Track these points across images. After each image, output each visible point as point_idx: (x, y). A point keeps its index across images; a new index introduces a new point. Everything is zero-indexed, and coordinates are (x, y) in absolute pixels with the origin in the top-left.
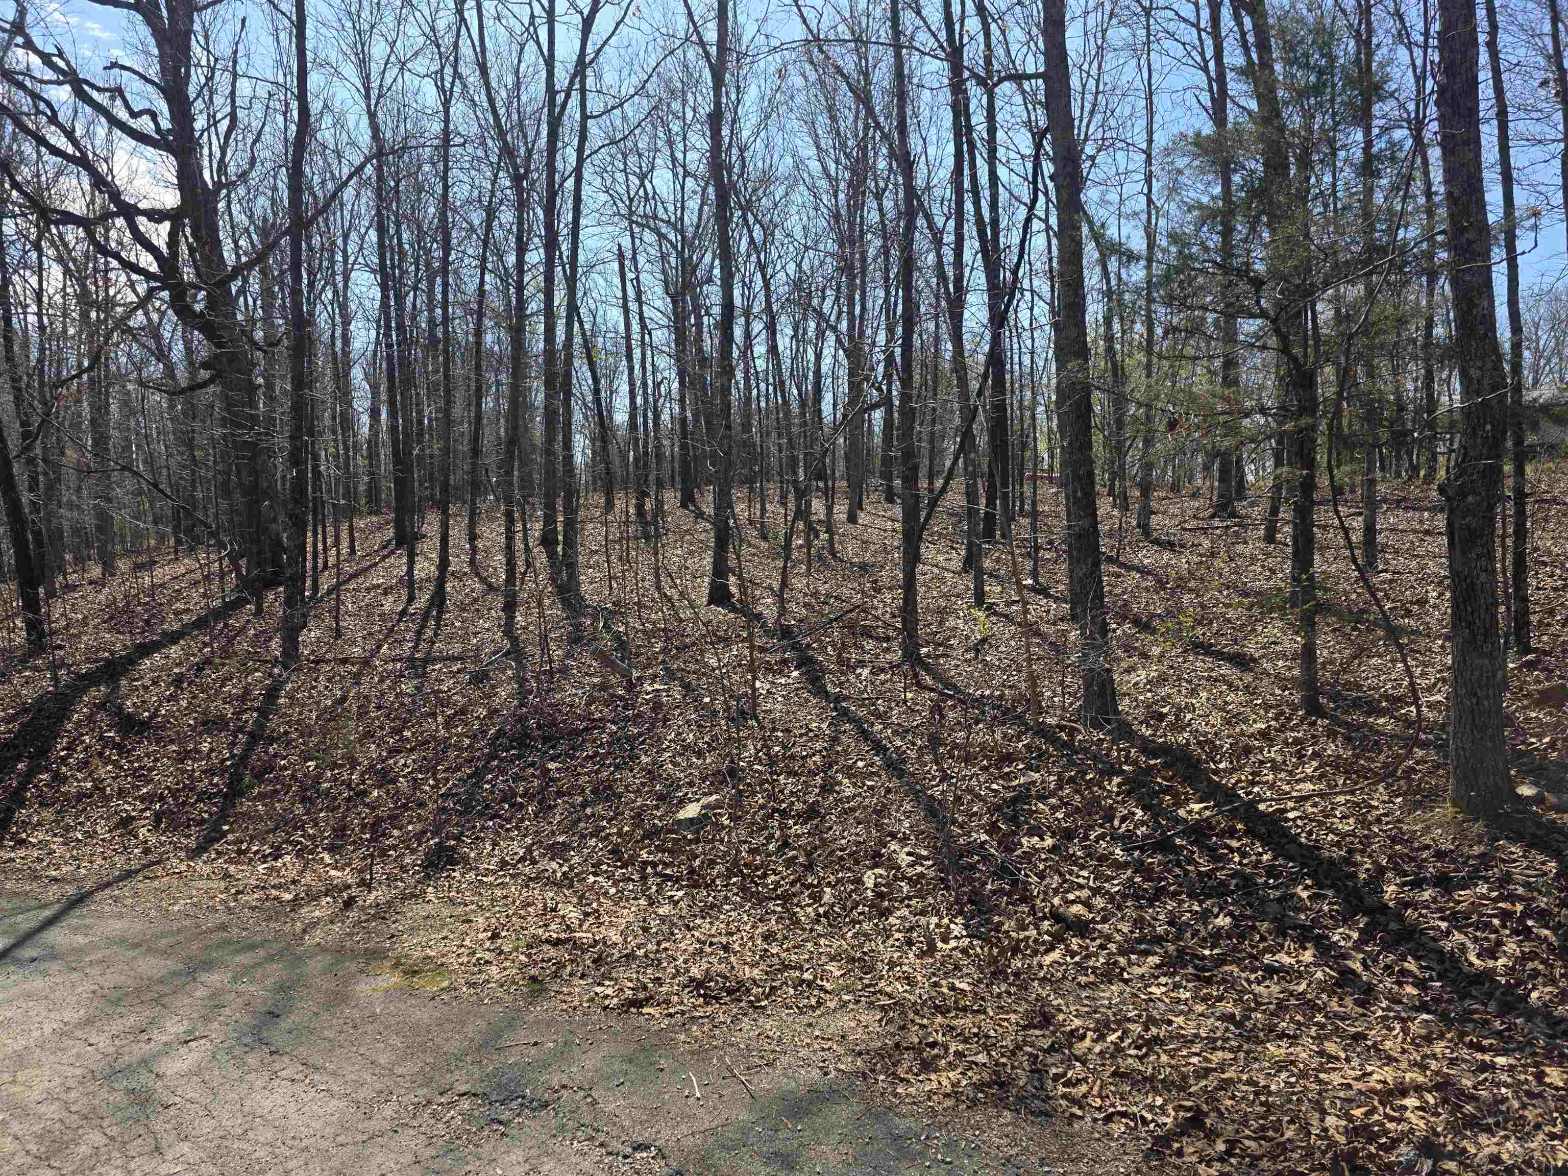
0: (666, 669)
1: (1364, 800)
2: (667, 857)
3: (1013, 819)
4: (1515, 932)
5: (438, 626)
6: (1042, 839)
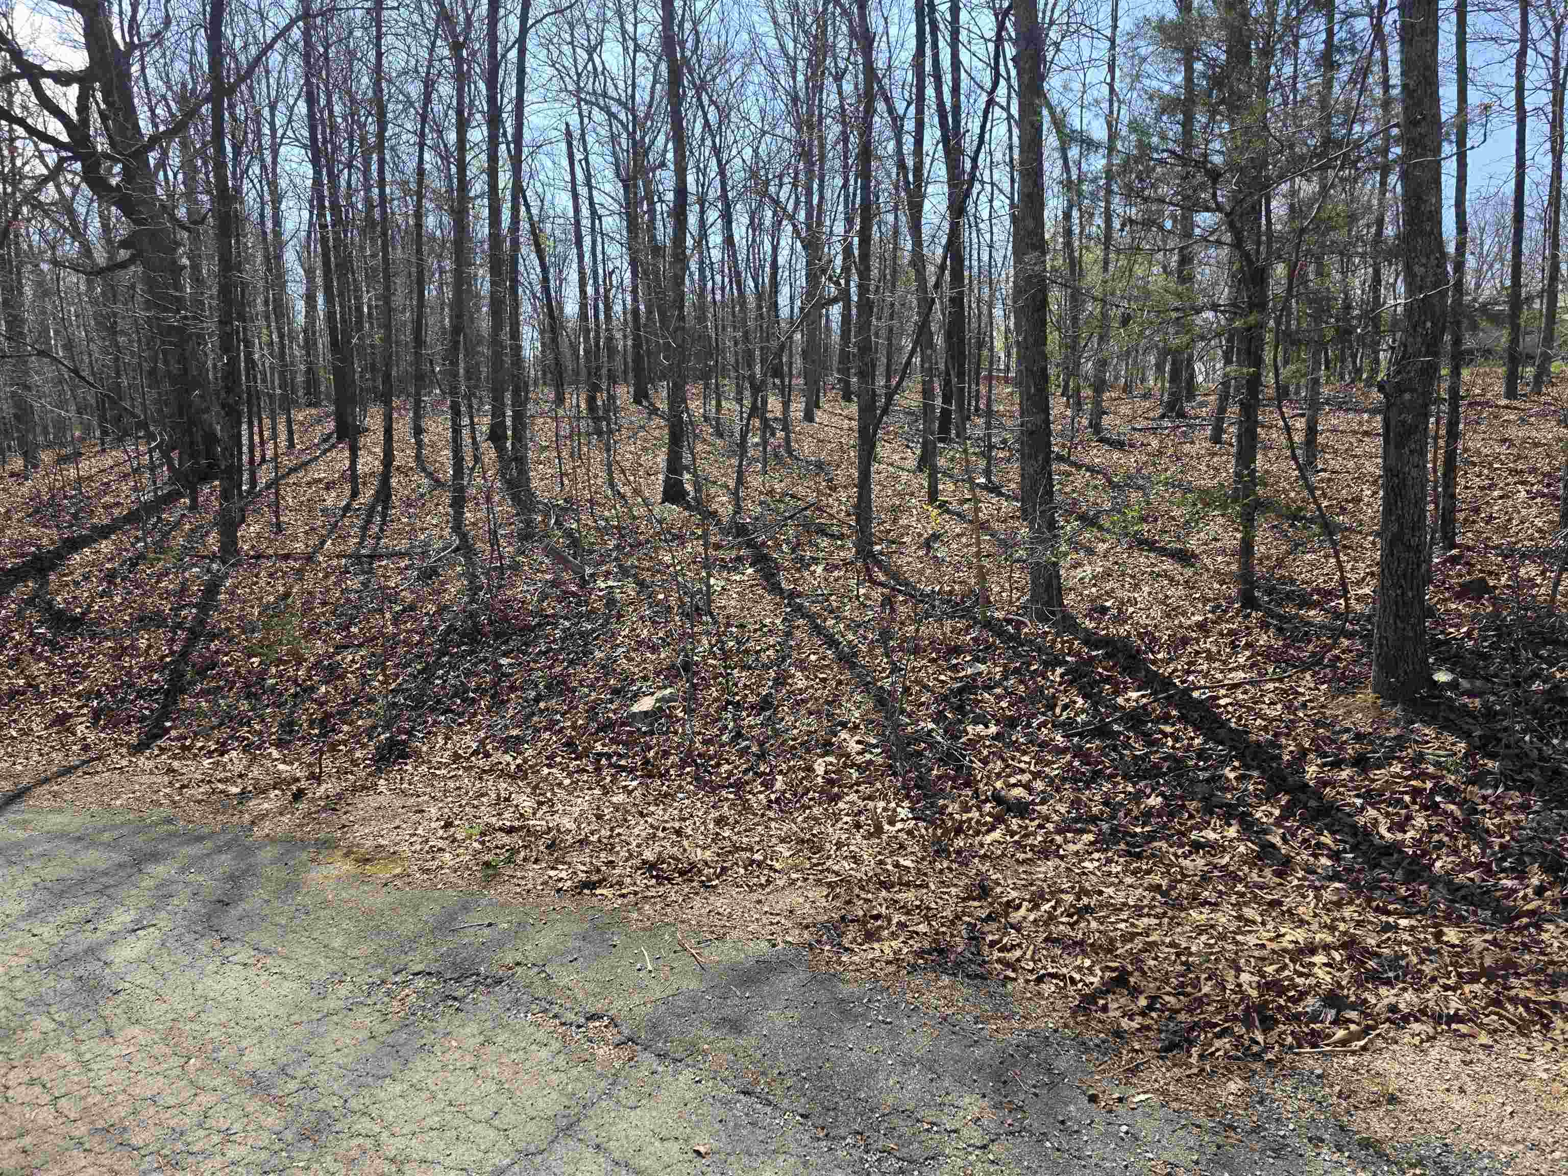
0: (620, 566)
1: (1291, 688)
2: (621, 749)
3: (960, 709)
4: (1425, 807)
5: (384, 522)
6: (987, 727)
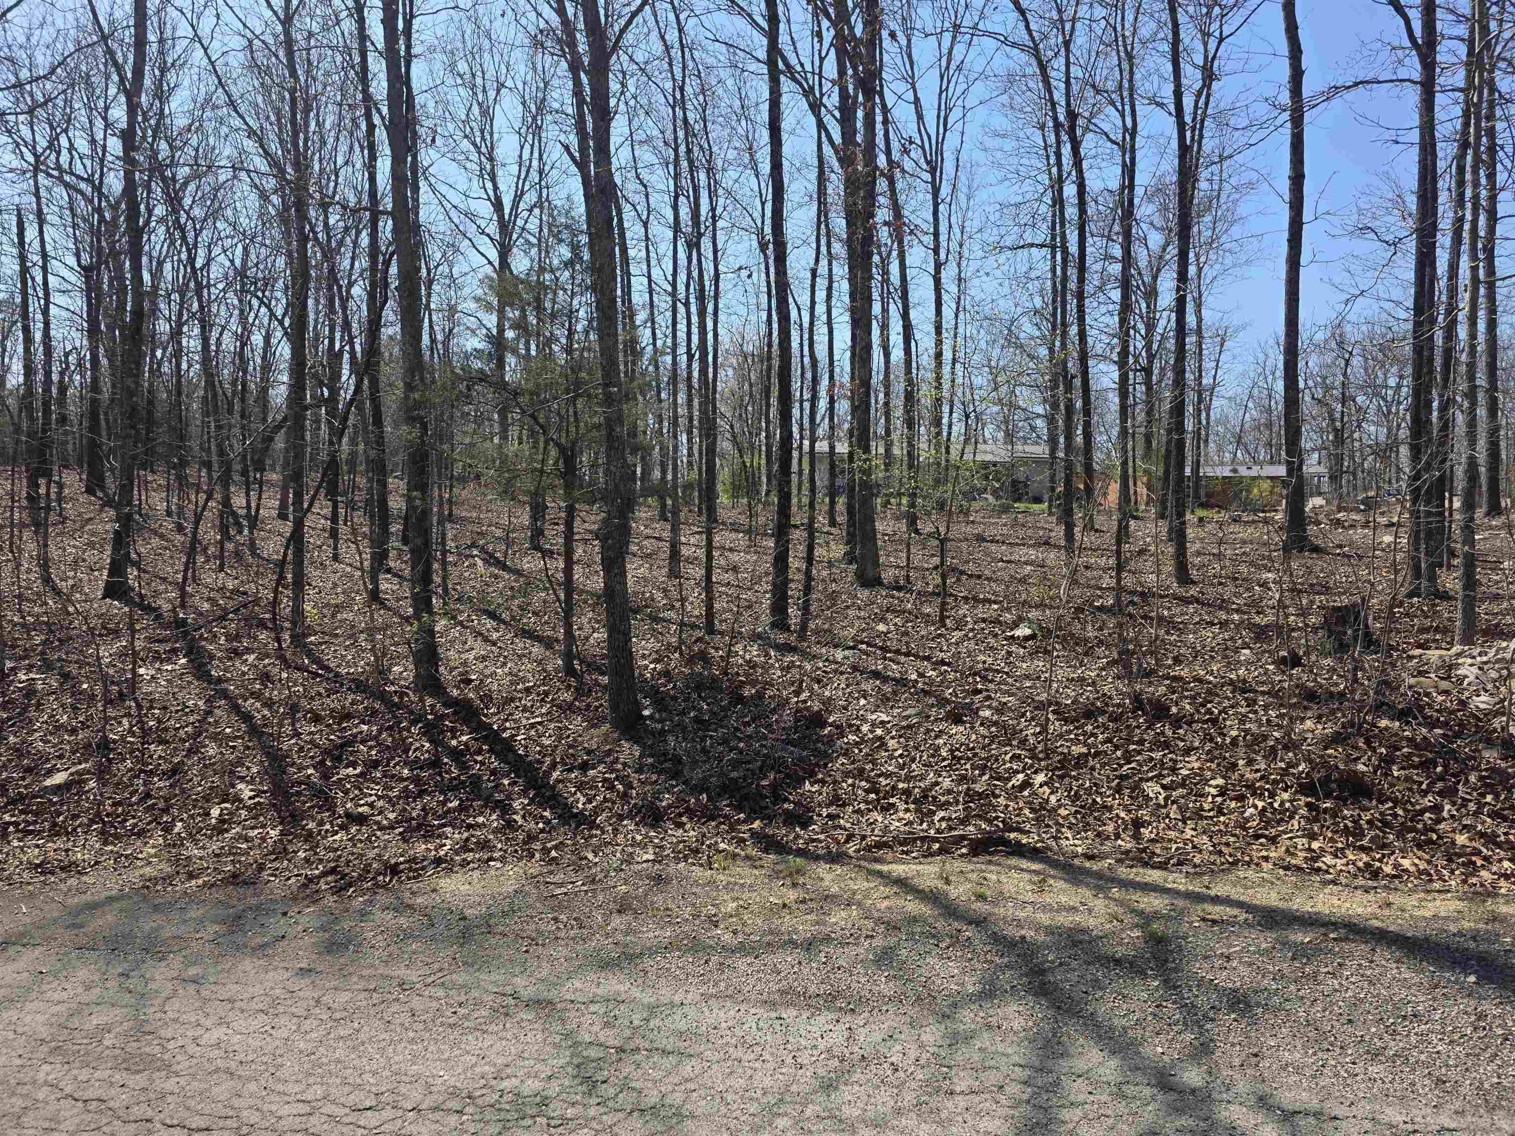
0: (44, 660)
2: (30, 818)
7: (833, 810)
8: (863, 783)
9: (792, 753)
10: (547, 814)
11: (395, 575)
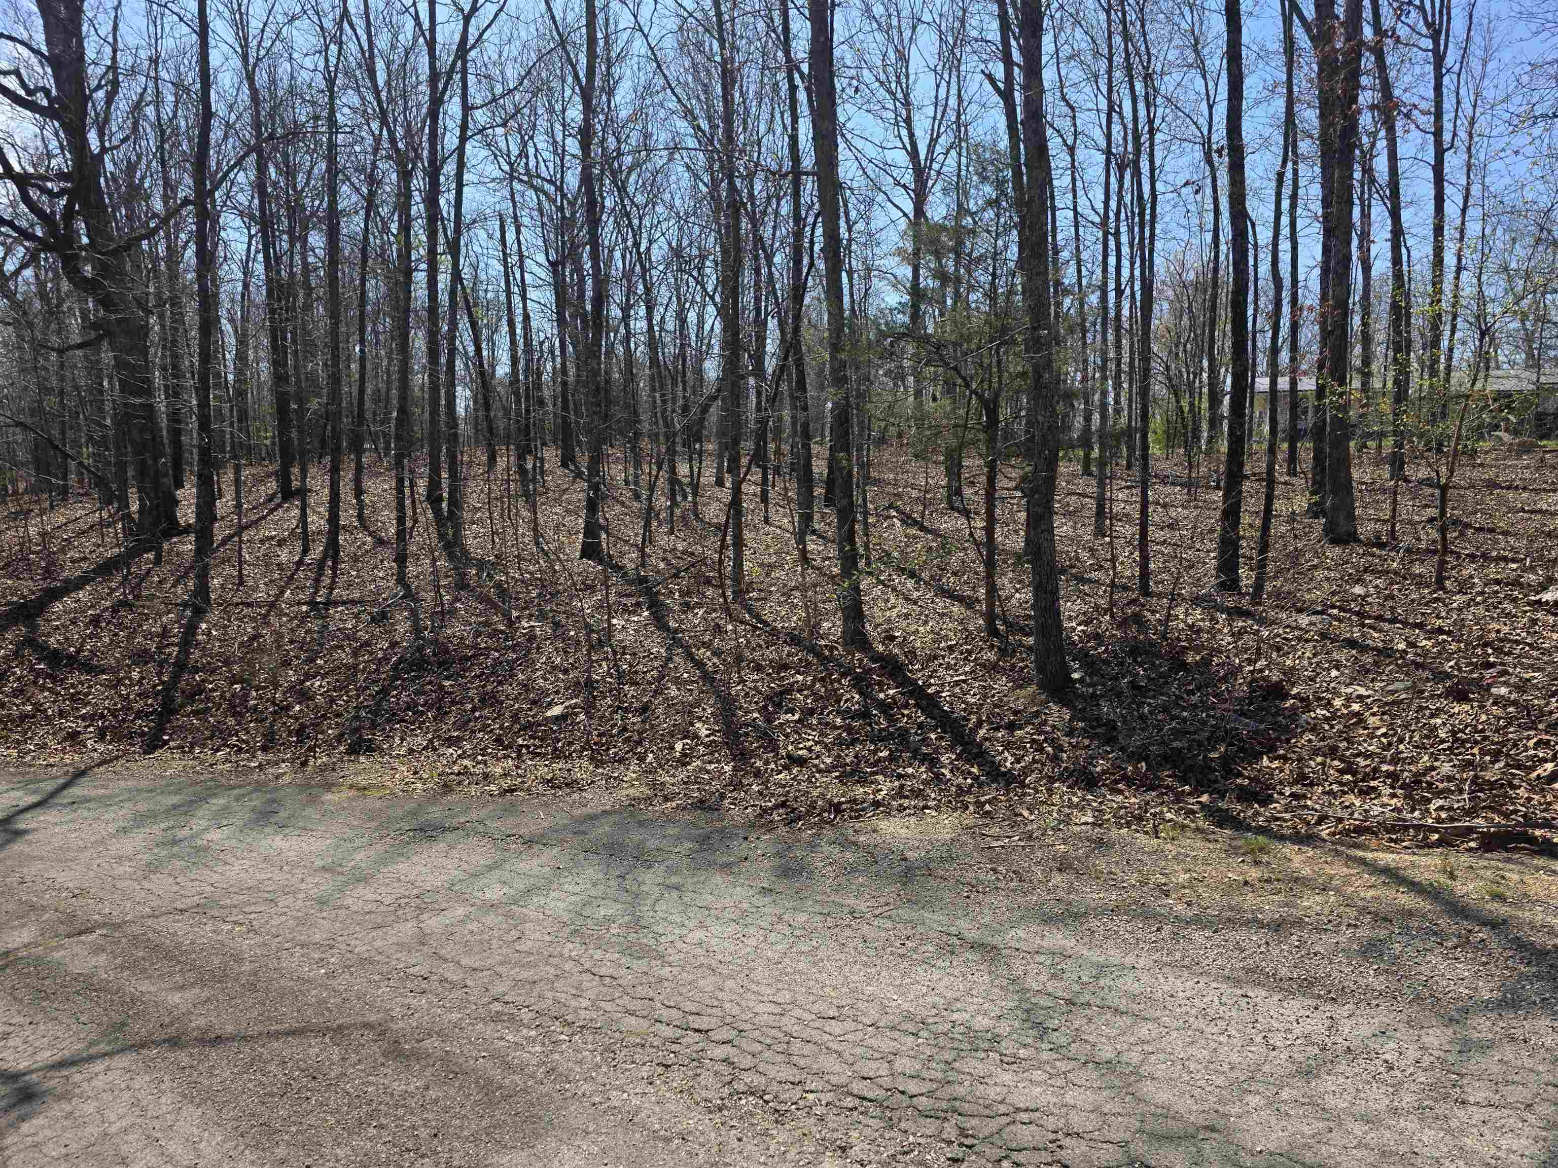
0: (541, 610)
2: (537, 742)
5: (335, 575)
7: (1297, 789)
8: (1336, 763)
9: (1247, 725)
10: (975, 770)
11: (820, 536)
